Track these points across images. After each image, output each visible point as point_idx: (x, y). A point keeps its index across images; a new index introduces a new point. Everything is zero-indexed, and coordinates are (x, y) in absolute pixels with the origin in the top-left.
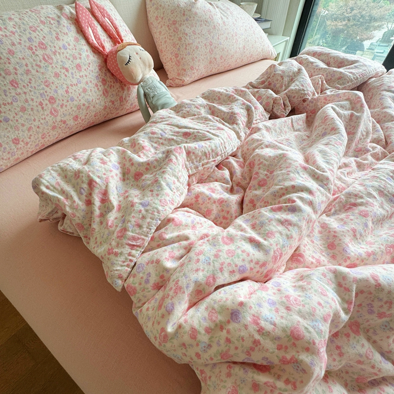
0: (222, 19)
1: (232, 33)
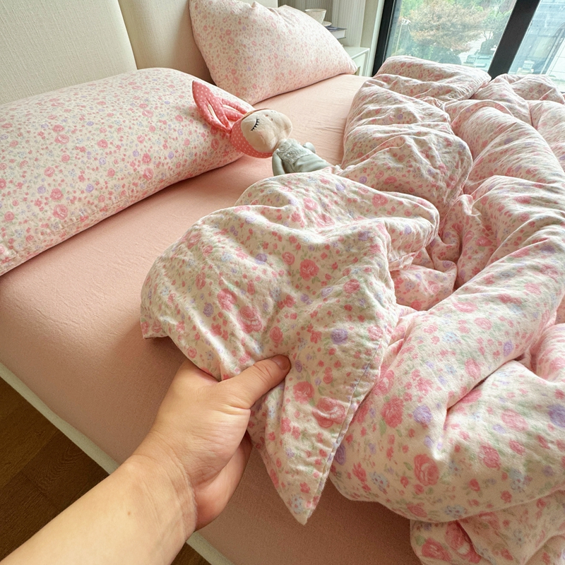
0: (287, 26)
1: (301, 43)
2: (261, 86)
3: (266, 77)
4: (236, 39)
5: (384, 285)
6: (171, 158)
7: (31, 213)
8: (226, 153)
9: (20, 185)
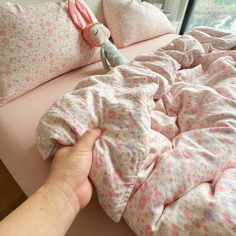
0: (146, 11)
1: (151, 19)
2: (131, 38)
3: (134, 34)
4: (122, 16)
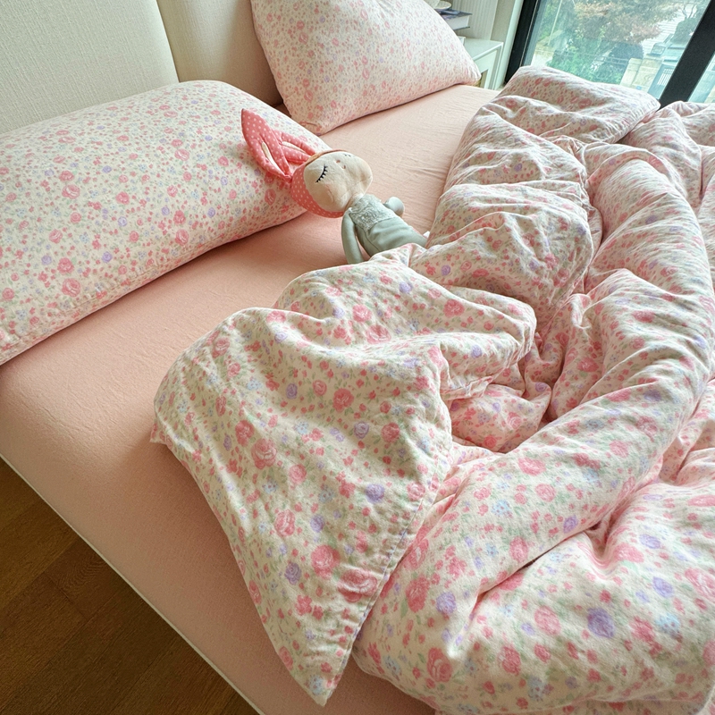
1: (401, 41)
2: (342, 104)
3: (349, 90)
4: (310, 35)
5: (433, 427)
6: (211, 216)
7: (34, 290)
8: (285, 208)
9: (20, 254)
